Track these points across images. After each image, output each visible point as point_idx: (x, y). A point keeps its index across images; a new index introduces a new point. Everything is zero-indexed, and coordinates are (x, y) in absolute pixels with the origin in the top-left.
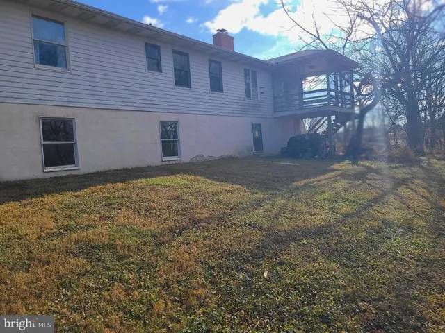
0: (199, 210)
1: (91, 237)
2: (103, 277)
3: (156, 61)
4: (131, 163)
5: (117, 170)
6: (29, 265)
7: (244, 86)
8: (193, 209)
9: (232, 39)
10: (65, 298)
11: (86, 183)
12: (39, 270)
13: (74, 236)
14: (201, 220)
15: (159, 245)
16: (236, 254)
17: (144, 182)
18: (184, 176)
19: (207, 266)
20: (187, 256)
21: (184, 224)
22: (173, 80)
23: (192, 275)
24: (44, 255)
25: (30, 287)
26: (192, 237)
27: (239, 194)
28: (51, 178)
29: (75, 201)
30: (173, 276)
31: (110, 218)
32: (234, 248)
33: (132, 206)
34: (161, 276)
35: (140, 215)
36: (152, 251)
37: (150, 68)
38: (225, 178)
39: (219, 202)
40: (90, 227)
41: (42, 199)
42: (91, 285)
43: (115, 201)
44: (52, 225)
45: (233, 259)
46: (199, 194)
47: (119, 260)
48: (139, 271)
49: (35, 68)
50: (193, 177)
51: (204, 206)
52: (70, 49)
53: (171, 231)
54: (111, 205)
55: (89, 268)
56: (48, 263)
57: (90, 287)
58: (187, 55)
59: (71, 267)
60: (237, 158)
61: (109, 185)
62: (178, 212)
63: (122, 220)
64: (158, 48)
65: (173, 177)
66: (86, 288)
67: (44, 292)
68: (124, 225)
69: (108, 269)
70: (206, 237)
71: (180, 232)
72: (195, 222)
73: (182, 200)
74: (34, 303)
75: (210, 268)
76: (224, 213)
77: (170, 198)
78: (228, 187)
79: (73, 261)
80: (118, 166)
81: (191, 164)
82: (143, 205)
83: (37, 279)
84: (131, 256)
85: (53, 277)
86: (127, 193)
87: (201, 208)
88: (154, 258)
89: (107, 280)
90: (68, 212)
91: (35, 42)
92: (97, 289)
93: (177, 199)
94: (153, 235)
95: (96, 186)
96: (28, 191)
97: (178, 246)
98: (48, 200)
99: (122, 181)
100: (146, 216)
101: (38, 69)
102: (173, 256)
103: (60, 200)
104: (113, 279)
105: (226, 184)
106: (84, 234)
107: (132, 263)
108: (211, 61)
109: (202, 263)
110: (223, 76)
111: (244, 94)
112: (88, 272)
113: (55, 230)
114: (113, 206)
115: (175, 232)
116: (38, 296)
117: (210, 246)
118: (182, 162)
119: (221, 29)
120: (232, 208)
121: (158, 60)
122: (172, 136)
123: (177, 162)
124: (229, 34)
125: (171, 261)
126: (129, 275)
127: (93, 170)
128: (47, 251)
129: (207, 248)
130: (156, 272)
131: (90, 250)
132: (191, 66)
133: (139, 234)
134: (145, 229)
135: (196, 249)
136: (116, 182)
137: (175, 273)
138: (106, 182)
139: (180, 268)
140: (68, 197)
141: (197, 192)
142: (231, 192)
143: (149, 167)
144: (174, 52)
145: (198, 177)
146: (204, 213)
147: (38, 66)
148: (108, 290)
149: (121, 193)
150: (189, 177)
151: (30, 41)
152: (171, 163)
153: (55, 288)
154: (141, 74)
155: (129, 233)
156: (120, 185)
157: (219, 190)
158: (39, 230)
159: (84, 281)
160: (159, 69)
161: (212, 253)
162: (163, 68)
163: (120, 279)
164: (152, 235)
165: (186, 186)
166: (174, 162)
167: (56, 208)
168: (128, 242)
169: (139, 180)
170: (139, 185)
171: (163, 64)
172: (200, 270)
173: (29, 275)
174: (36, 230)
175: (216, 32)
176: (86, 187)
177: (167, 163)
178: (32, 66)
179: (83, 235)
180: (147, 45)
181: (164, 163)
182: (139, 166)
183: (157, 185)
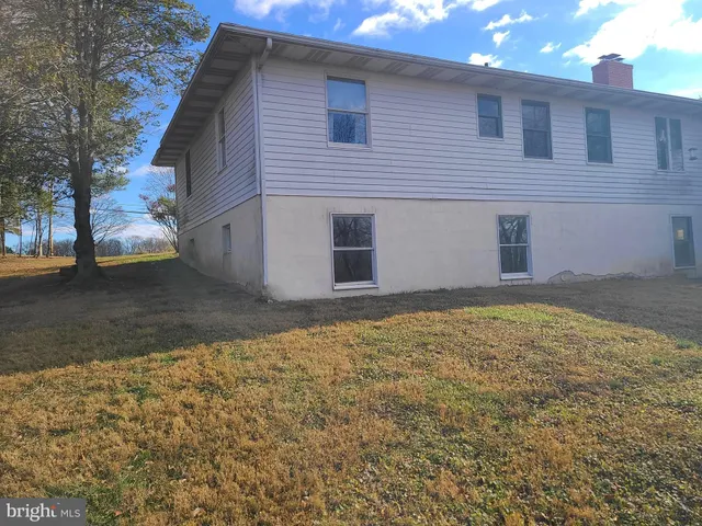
0: (573, 369)
1: (402, 391)
2: (422, 456)
3: (494, 120)
4: (450, 281)
5: (430, 291)
6: (323, 420)
7: (655, 148)
8: (561, 364)
9: (629, 68)
10: (372, 478)
11: (388, 309)
12: (336, 430)
13: (379, 386)
14: (579, 386)
15: (507, 418)
16: (654, 456)
17: (474, 312)
18: (541, 306)
19: (597, 469)
20: (557, 444)
21: (548, 389)
22: (521, 147)
23: (569, 480)
24: (341, 409)
25: (326, 452)
26: (565, 414)
27: (649, 345)
28: (342, 299)
29: (375, 334)
30: (536, 476)
31: (425, 365)
32: (649, 445)
33: (457, 349)
34: (514, 472)
35: (471, 365)
36: (496, 428)
37: (483, 132)
38: (619, 314)
39: (610, 356)
40: (399, 375)
41: (333, 328)
42: (407, 465)
43: (432, 339)
44: (348, 366)
45: (649, 466)
46: (570, 339)
47: (444, 432)
48: (476, 456)
49: (328, 148)
50: (557, 310)
51: (583, 362)
52: (373, 117)
53: (527, 398)
54: (425, 344)
55: (402, 439)
56: (347, 421)
57: (405, 469)
58: (546, 106)
59: (377, 432)
60: (640, 278)
61: (421, 314)
62: (533, 367)
63: (445, 372)
64: (497, 100)
65: (522, 306)
66: (400, 469)
67: (344, 462)
68: (448, 379)
69: (429, 445)
70: (589, 417)
71: (542, 402)
72: (568, 389)
73: (540, 347)
74: (332, 476)
75: (603, 474)
76: (624, 379)
77: (518, 342)
78: (627, 330)
79: (379, 424)
80: (433, 285)
81: (551, 286)
82: (476, 350)
83: (335, 441)
84: (463, 429)
85: (355, 443)
86: (450, 329)
87: (576, 365)
88: (500, 439)
89: (428, 461)
90: (368, 350)
91: (330, 112)
92: (415, 472)
93: (532, 344)
94: (496, 401)
95: (402, 314)
96: (316, 316)
97: (539, 426)
98: (342, 329)
99: (439, 309)
100: (482, 368)
101: (332, 149)
102: (532, 442)
103: (357, 331)
104: (436, 461)
105: (622, 326)
106: (391, 385)
107: (465, 442)
108: (589, 111)
109: (587, 463)
110: (613, 135)
111: (656, 163)
112: (400, 443)
113: (352, 375)
114: (429, 347)
115: (533, 402)
116: (338, 467)
117: (600, 435)
118: (534, 282)
119: (607, 54)
120: (638, 371)
121: (497, 118)
122: (513, 239)
123: (526, 282)
124: (624, 62)
125: (529, 450)
126: (462, 460)
127: (396, 291)
128: (344, 403)
129: (595, 438)
130: (505, 464)
131: (402, 410)
132: (553, 123)
133: (471, 397)
134: (483, 389)
135: (573, 436)
136: (431, 310)
137: (539, 471)
138: (416, 309)
139: (547, 463)
140: (365, 328)
141: (566, 336)
142: (635, 340)
143: (479, 288)
144: (525, 103)
145: (567, 310)
146: (584, 374)
147: (332, 144)
148: (431, 478)
149: (438, 328)
150: (550, 309)
151: (323, 111)
152: (515, 283)
153: (359, 460)
154: (470, 144)
155: (457, 393)
156: (437, 315)
157: (609, 336)
158: (332, 372)
159: (397, 456)
160: (498, 133)
161: (605, 448)
162: (505, 130)
163: (448, 465)
164: (494, 400)
165: (546, 325)
166: (520, 283)
167: (352, 342)
168: (456, 407)
169: (466, 309)
170: (467, 316)
171: (505, 124)
172: (583, 474)
173: (324, 434)
174: (328, 371)
175: (598, 61)
176: (388, 314)
177: (509, 283)
178: (323, 145)
179: (389, 386)
180: (480, 97)
181: (503, 283)
182: (464, 286)
183: (494, 318)
